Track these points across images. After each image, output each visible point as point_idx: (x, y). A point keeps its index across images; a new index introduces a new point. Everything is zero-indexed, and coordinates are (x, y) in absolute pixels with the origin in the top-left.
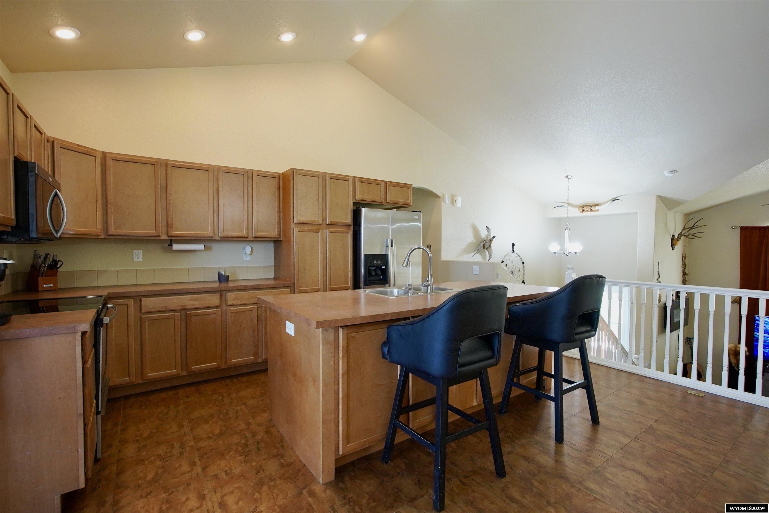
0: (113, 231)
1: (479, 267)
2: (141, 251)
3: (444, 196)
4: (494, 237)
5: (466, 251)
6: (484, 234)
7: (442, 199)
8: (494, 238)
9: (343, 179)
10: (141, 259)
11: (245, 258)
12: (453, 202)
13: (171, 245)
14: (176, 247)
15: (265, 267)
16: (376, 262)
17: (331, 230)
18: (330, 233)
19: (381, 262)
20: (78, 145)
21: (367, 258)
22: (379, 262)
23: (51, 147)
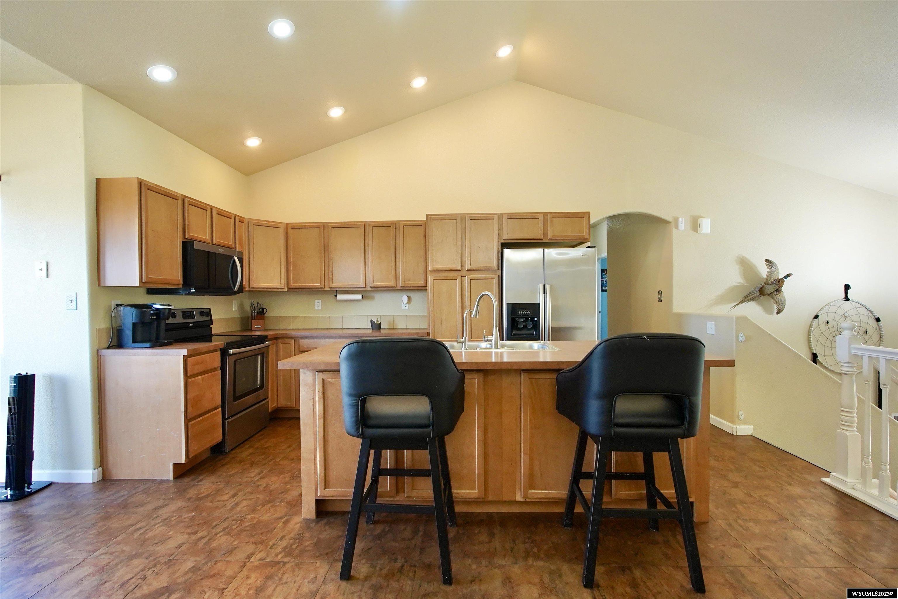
0: (292, 285)
1: (714, 323)
2: (321, 300)
3: (676, 220)
4: (788, 276)
5: (722, 300)
6: (764, 271)
7: (673, 224)
8: (789, 278)
9: (487, 218)
10: (320, 308)
11: (404, 307)
12: (695, 226)
13: (336, 296)
14: (340, 297)
15: (423, 316)
16: (522, 313)
17: (472, 276)
18: (471, 279)
19: (529, 313)
20: (268, 221)
21: (510, 307)
22: (527, 313)
23: (247, 226)
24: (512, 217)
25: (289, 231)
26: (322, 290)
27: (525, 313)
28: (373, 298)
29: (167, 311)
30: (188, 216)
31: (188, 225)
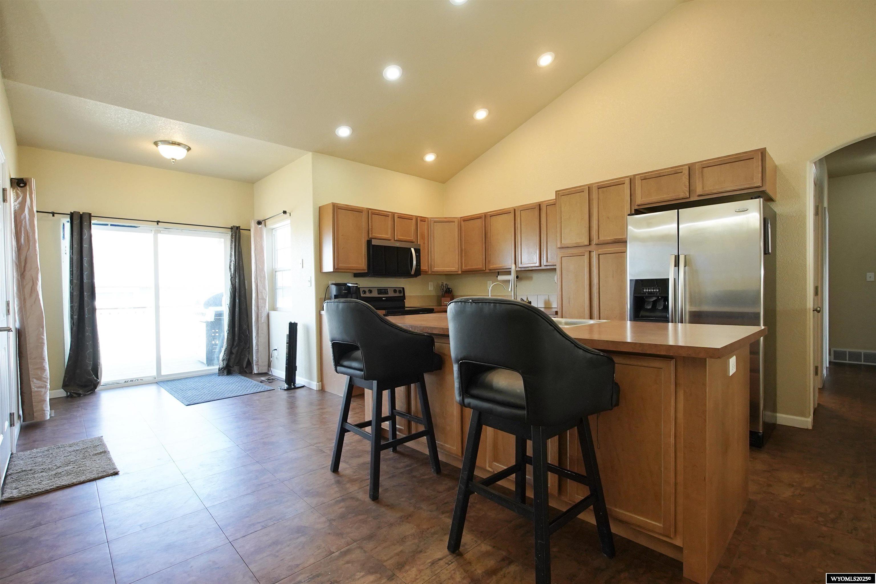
9: (617, 183)
13: (497, 276)
14: (500, 278)
16: (647, 291)
17: (600, 251)
18: (599, 255)
19: (657, 290)
20: (446, 218)
21: (634, 283)
22: (655, 290)
23: (427, 223)
24: (646, 177)
25: (461, 223)
26: (484, 272)
27: (652, 290)
28: (531, 278)
29: (355, 288)
30: (372, 222)
31: (372, 229)
